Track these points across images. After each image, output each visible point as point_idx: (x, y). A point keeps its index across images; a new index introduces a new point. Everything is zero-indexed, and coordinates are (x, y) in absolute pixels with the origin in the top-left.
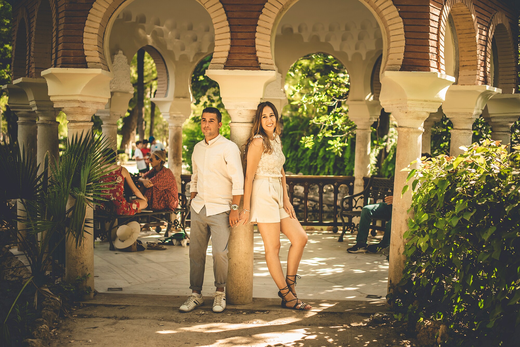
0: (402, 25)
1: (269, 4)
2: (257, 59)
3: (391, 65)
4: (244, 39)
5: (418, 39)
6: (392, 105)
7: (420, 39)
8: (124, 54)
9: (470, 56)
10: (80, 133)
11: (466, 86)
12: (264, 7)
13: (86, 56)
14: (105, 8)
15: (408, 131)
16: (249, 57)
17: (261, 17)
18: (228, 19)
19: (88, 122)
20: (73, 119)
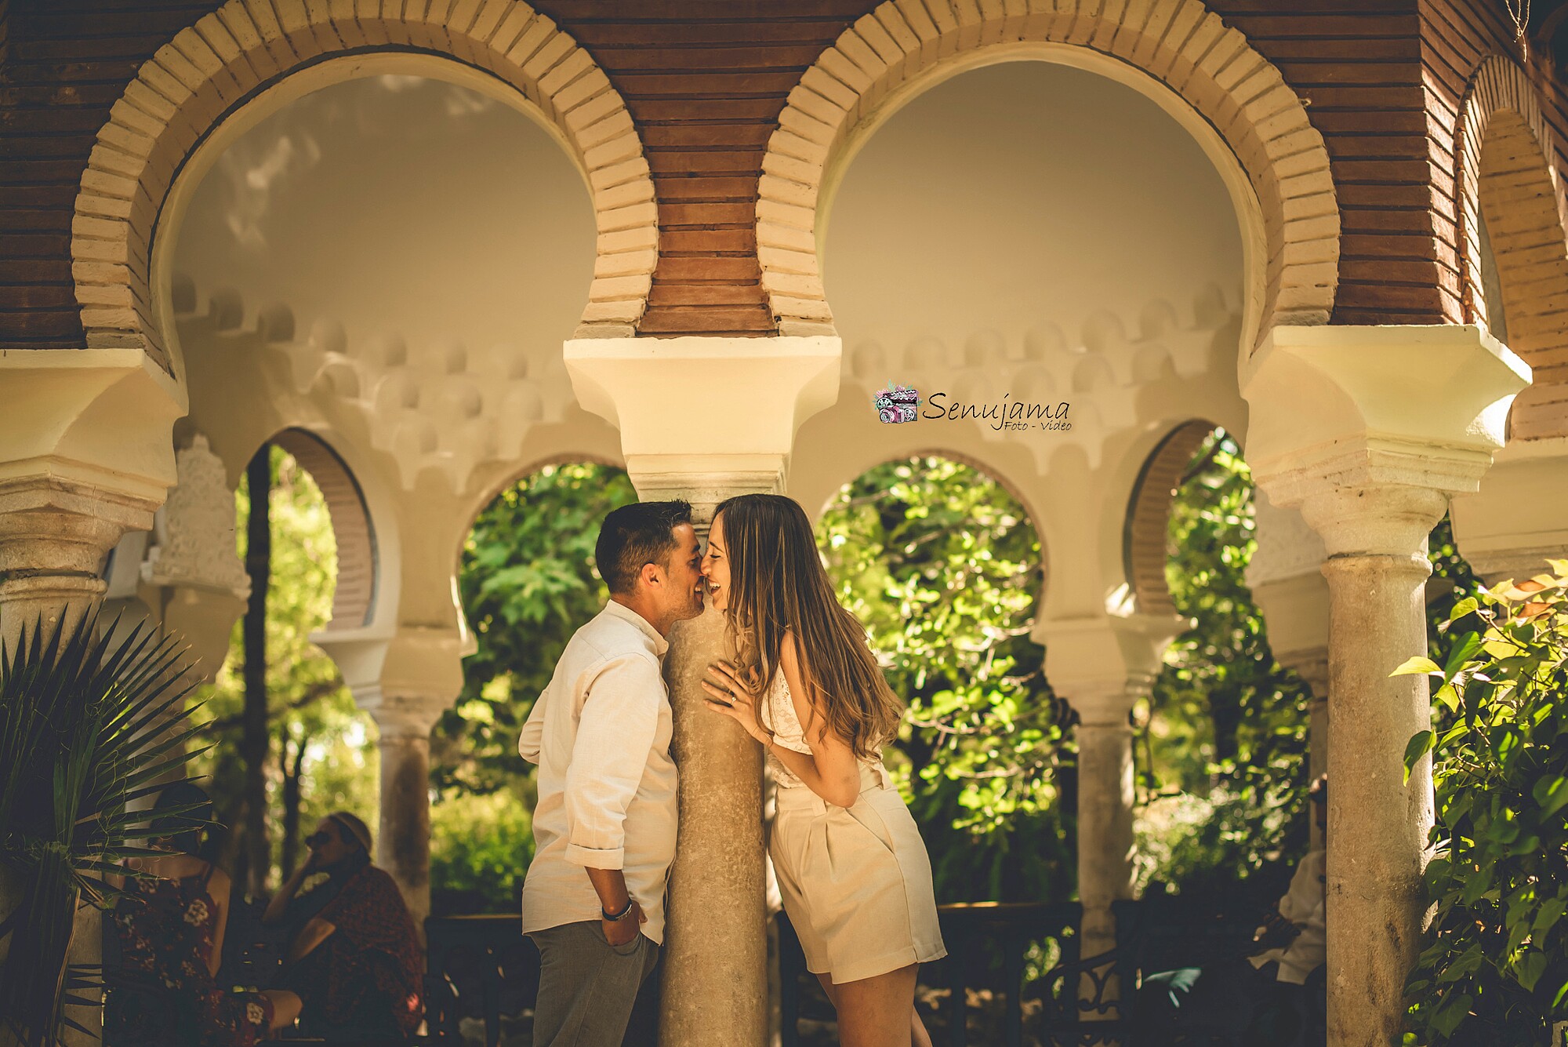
0: (1322, 157)
1: (806, 92)
2: (764, 305)
3: (1293, 309)
4: (713, 227)
5: (1387, 208)
6: (1302, 471)
7: (1396, 208)
8: (213, 449)
9: (1550, 331)
10: (53, 619)
11: (1544, 441)
12: (787, 104)
13: (82, 306)
14: (160, 119)
15: (1373, 571)
16: (731, 296)
17: (775, 140)
18: (648, 151)
19: (84, 574)
20: (22, 565)
